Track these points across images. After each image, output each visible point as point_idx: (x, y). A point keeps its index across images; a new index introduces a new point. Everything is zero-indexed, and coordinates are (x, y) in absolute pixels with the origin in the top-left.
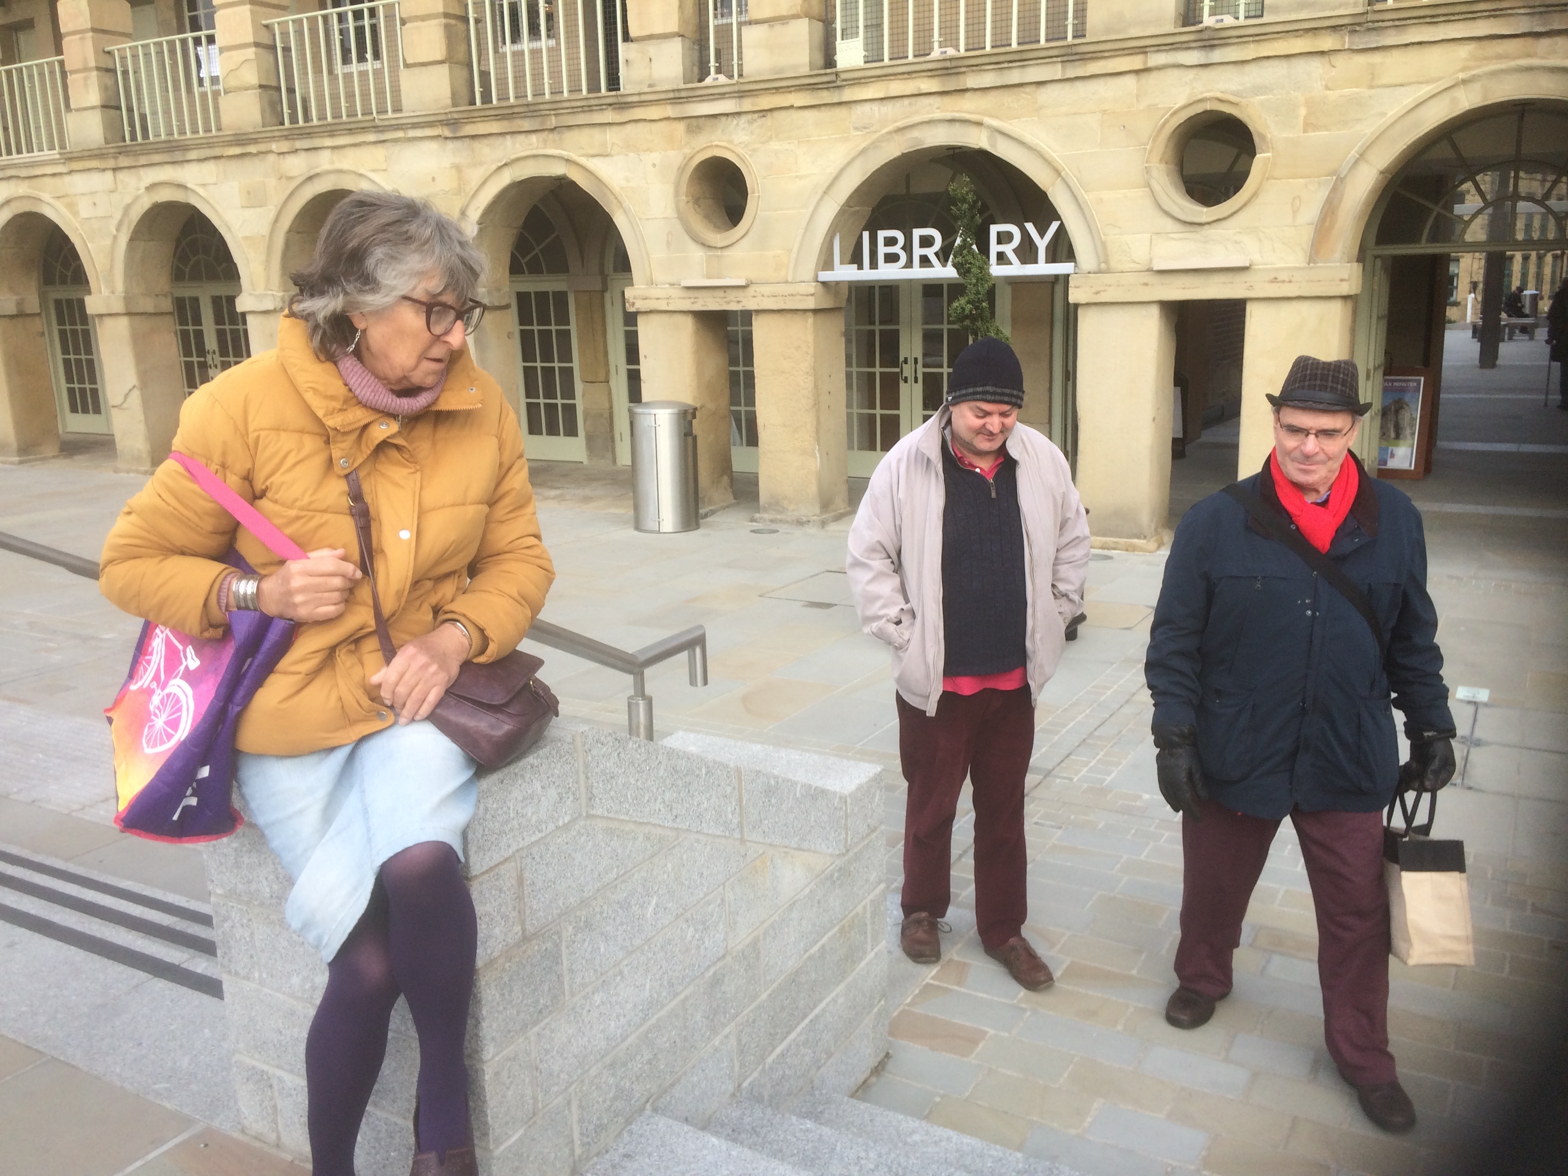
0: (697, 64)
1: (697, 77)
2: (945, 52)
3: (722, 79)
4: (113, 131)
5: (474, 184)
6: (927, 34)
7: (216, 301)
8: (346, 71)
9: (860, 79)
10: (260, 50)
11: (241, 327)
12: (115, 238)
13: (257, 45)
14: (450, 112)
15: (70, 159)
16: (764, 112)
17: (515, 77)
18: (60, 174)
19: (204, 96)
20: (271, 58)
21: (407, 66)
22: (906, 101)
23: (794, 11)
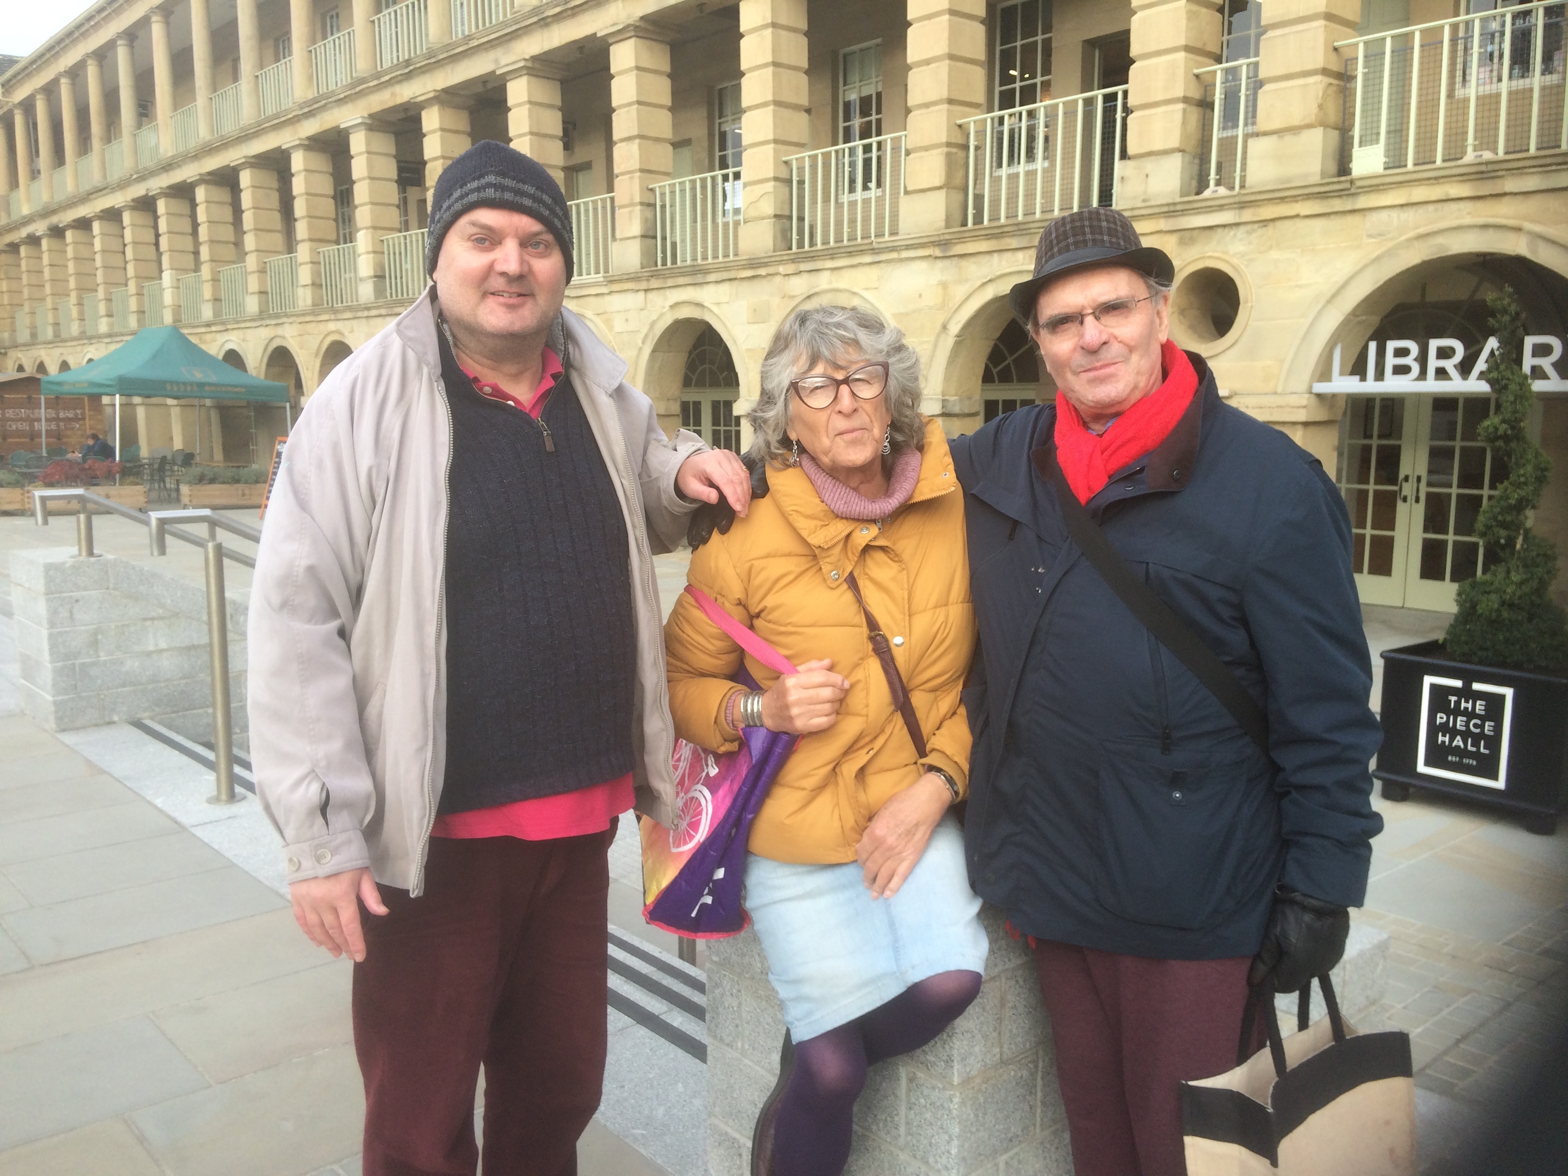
0: (1196, 177)
1: (1194, 191)
2: (1481, 156)
3: (1222, 191)
4: (649, 258)
5: (958, 300)
6: (1459, 137)
7: (715, 405)
8: (851, 199)
9: (1378, 185)
10: (778, 184)
11: (733, 428)
12: (641, 349)
13: (776, 179)
14: (943, 234)
15: (611, 282)
16: (1265, 223)
17: (1008, 199)
18: (602, 294)
19: (726, 225)
20: (787, 190)
21: (907, 192)
22: (1431, 207)
23: (1307, 121)
